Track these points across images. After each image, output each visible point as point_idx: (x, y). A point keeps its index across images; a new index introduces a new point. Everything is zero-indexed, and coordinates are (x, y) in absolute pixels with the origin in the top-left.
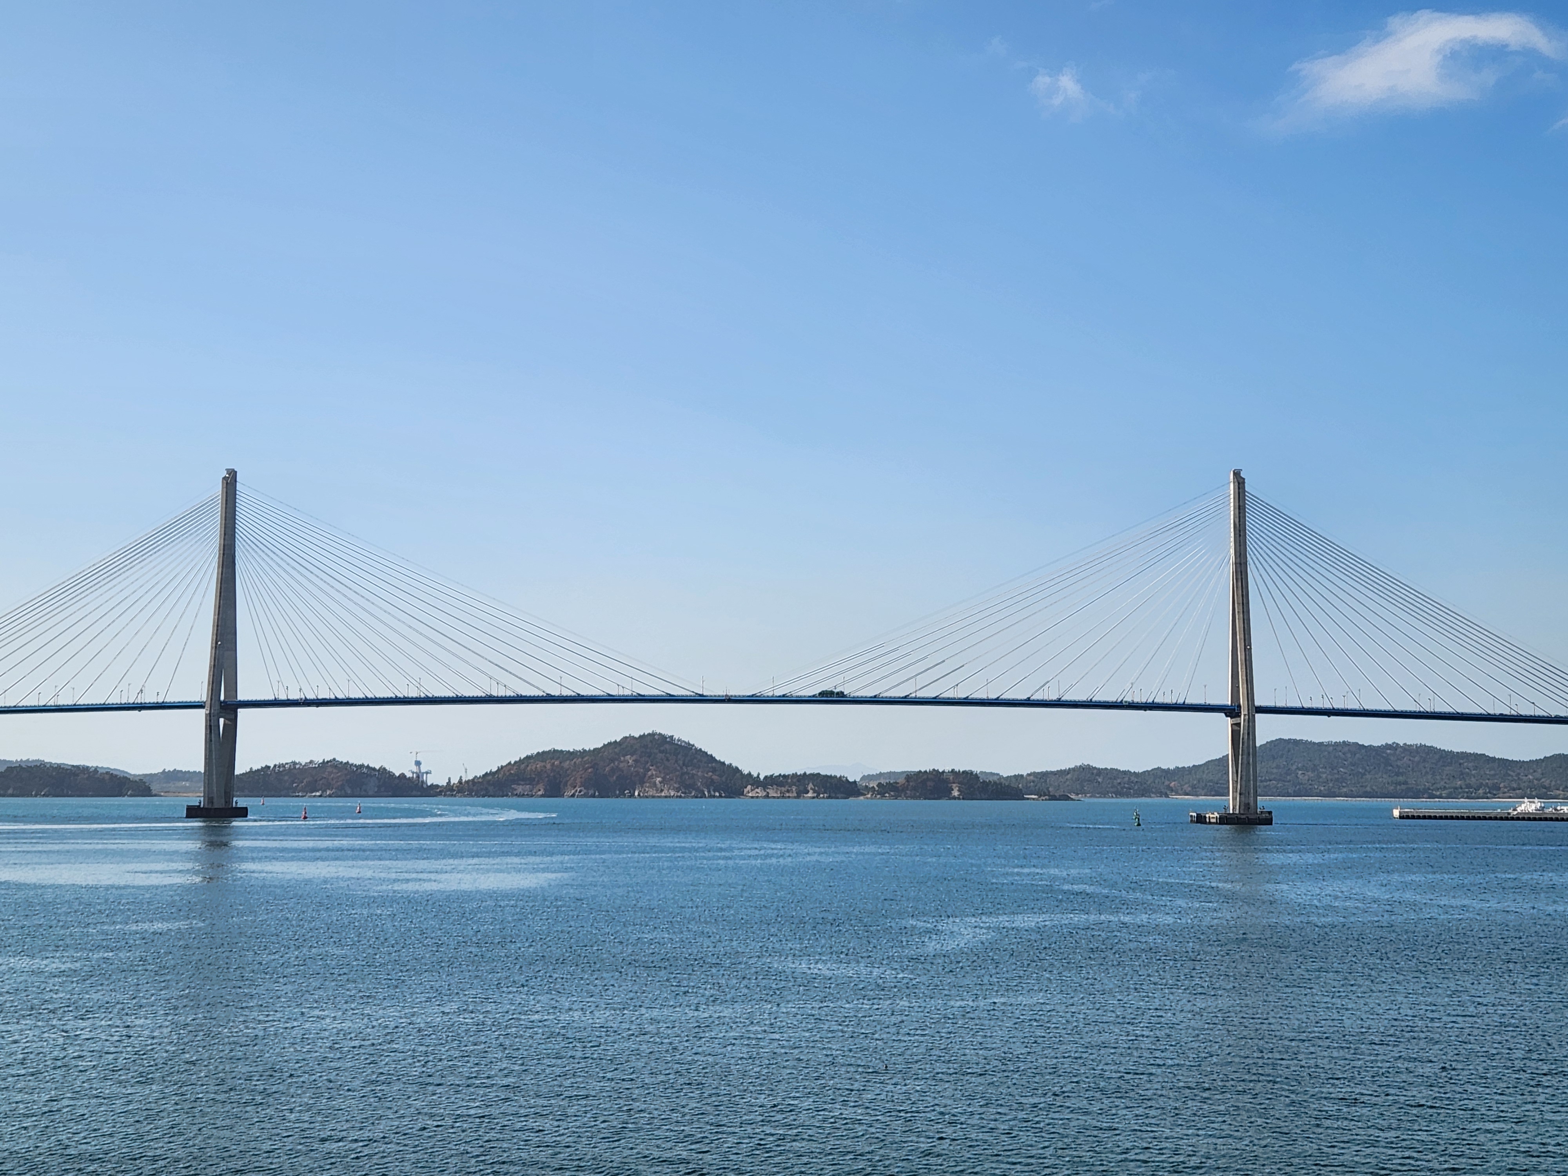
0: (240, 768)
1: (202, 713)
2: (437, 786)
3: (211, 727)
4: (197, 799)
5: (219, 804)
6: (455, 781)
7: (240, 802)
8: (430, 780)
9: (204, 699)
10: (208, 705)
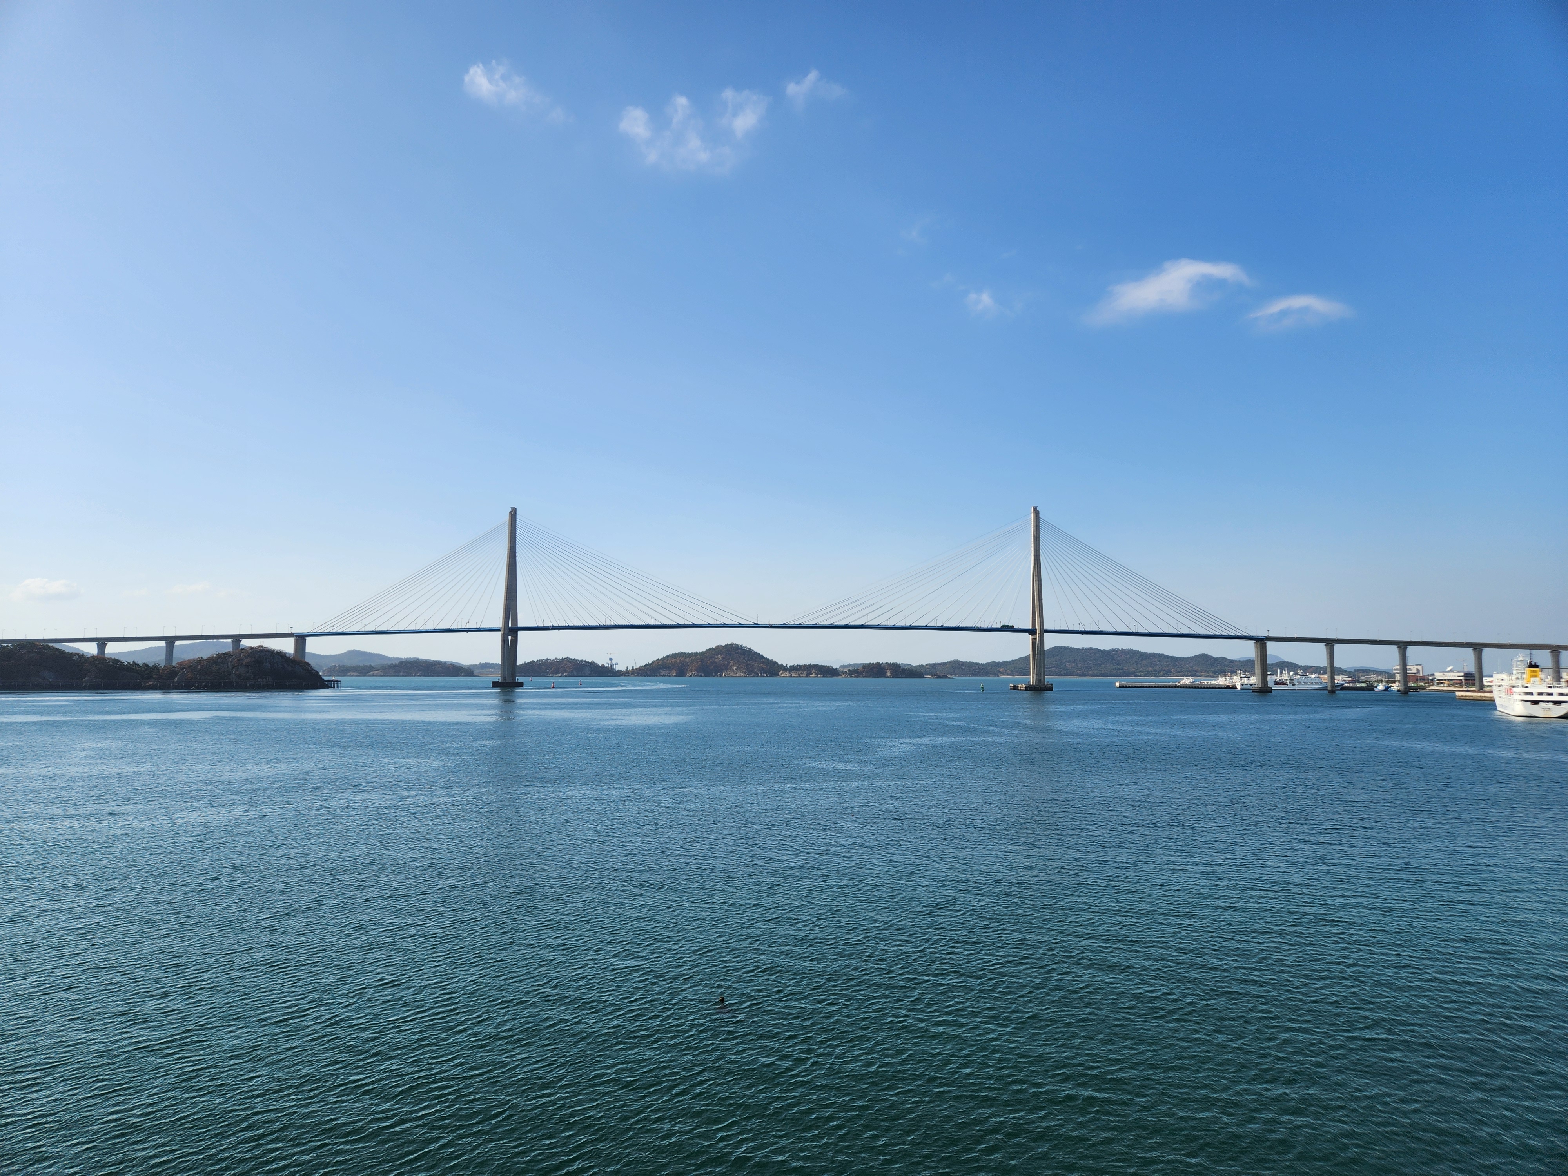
0: (520, 661)
1: (499, 634)
2: (621, 671)
3: (504, 641)
4: (498, 677)
5: (509, 680)
6: (630, 668)
7: (520, 679)
8: (617, 668)
9: (501, 626)
10: (502, 629)
